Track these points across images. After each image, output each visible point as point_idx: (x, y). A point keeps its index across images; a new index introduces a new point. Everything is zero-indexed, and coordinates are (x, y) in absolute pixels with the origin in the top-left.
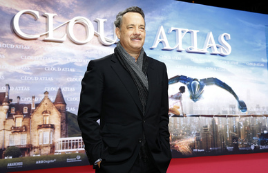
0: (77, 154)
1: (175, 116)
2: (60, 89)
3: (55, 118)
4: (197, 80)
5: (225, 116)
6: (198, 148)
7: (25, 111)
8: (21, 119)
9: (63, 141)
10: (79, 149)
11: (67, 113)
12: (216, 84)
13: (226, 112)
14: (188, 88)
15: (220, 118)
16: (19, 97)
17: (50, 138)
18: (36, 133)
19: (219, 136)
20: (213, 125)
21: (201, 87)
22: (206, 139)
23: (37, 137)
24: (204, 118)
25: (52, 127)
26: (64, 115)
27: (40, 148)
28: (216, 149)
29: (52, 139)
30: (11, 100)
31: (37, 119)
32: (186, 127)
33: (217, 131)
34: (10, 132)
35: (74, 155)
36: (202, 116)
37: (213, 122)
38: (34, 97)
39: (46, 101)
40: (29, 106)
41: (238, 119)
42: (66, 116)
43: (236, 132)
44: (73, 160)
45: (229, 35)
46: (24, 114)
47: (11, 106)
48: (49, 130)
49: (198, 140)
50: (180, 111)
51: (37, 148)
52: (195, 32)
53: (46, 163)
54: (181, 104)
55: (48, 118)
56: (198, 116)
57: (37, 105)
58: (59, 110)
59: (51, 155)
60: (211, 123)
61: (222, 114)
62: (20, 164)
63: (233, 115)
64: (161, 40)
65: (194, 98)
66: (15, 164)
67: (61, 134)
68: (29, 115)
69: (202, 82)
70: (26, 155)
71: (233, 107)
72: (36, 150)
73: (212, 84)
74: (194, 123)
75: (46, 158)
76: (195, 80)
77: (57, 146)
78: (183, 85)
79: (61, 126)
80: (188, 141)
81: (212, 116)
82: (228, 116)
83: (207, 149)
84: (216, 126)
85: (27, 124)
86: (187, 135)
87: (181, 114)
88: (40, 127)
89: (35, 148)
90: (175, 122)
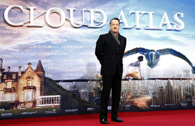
0: (53, 108)
1: (134, 79)
2: (40, 61)
3: (36, 82)
4: (154, 51)
5: (179, 79)
6: (154, 104)
7: (14, 77)
8: (11, 83)
9: (42, 98)
10: (55, 104)
11: (46, 78)
12: (171, 53)
13: (181, 75)
14: (146, 57)
15: (175, 80)
16: (9, 67)
17: (32, 96)
18: (22, 92)
19: (174, 95)
20: (169, 86)
21: (157, 57)
22: (162, 97)
23: (23, 95)
24: (160, 80)
25: (34, 88)
26: (43, 79)
27: (24, 103)
28: (171, 105)
29: (34, 97)
30: (4, 70)
31: (23, 82)
32: (144, 88)
33: (171, 91)
34: (3, 92)
35: (51, 109)
36: (158, 79)
37: (169, 84)
38: (20, 67)
39: (29, 70)
40: (17, 73)
41: (191, 81)
42: (45, 80)
43: (190, 92)
44: (50, 112)
45: (182, 14)
46: (13, 79)
47: (3, 74)
48: (32, 90)
49: (154, 98)
50: (138, 75)
51: (23, 103)
52: (151, 13)
53: (30, 114)
54: (140, 70)
55: (30, 82)
56: (155, 79)
57: (23, 73)
58: (39, 76)
59: (33, 108)
60: (166, 85)
61: (176, 77)
62: (10, 114)
63: (187, 78)
65: (151, 65)
66: (6, 114)
67: (41, 93)
68: (16, 80)
69: (158, 52)
70: (14, 108)
71: (187, 71)
72: (22, 104)
73: (167, 54)
74: (151, 85)
75: (29, 110)
76: (152, 51)
77: (38, 102)
78: (141, 55)
79: (41, 88)
80: (146, 98)
81: (167, 79)
82: (183, 79)
83: (163, 105)
84: (171, 87)
85: (15, 86)
86: (144, 94)
87: (139, 78)
88: (25, 88)
89: (21, 103)
90: (134, 84)
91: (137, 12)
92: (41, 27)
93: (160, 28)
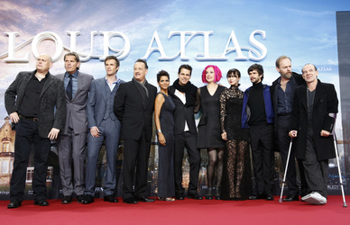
17: (10, 167)
39: (7, 127)
45: (264, 32)
48: (9, 158)
52: (206, 34)
55: (8, 145)
64: (153, 49)
75: (5, 188)
91: (183, 33)
92: (27, 62)
93: (223, 57)
